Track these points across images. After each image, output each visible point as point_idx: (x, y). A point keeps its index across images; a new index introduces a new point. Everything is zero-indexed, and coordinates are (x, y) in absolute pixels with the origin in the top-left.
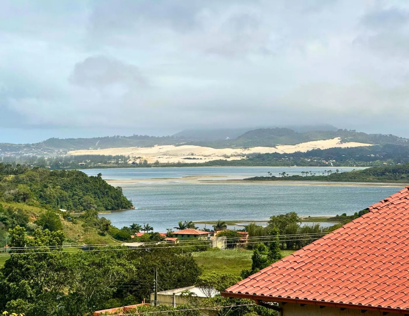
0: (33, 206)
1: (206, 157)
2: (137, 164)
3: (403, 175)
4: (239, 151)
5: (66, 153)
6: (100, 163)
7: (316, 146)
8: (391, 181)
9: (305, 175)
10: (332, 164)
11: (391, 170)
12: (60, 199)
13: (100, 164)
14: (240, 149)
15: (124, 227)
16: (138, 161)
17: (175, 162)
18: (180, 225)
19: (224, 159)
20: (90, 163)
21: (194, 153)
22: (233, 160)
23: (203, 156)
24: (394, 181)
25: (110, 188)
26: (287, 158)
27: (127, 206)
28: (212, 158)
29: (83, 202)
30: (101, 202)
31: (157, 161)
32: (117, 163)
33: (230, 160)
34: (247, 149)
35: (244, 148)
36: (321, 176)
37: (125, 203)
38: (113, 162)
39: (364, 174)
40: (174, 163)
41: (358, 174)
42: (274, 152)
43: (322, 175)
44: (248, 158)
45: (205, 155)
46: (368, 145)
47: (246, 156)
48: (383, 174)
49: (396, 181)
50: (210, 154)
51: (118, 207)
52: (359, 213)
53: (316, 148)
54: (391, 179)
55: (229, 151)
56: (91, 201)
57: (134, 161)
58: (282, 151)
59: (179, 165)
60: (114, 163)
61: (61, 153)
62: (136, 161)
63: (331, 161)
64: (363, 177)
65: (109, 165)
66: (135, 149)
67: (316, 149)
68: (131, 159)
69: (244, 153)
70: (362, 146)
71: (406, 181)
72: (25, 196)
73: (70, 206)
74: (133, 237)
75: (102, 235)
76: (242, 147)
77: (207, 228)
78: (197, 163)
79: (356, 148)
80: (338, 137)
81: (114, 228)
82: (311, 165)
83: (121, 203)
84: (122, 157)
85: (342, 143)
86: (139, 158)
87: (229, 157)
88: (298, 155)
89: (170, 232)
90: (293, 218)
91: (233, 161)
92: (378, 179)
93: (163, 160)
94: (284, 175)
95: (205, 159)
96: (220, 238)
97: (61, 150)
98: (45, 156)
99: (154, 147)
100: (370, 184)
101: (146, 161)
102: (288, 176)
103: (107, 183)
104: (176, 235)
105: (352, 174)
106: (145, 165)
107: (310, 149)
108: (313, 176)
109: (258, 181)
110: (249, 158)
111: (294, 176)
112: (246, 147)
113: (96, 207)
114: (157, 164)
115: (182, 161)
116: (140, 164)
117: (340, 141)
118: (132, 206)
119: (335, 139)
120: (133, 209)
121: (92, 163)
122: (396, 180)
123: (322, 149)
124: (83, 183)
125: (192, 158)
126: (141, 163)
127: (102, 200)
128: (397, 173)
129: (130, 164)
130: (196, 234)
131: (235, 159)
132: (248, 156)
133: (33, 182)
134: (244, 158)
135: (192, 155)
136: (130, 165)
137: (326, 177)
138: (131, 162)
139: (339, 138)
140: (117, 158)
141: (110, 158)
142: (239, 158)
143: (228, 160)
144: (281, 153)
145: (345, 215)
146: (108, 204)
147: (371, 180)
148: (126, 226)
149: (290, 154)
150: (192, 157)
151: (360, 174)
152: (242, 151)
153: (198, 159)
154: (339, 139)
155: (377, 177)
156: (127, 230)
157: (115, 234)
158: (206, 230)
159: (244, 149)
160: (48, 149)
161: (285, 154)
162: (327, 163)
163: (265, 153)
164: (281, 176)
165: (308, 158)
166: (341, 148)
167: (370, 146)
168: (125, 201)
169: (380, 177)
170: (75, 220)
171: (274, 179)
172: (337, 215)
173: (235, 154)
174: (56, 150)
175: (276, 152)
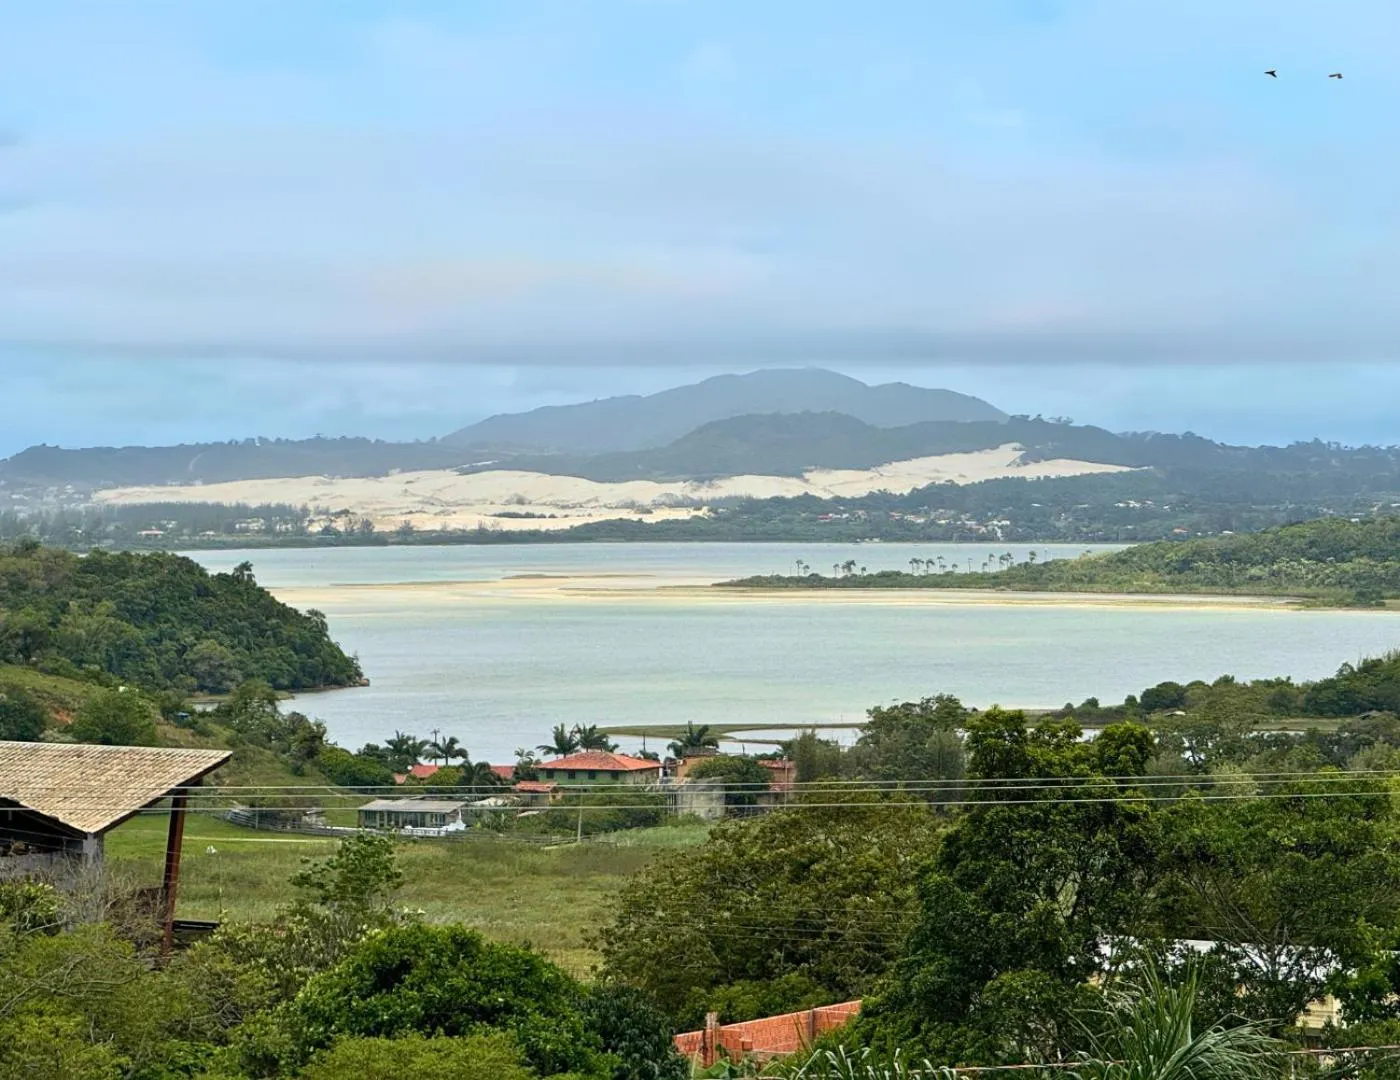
0: (58, 674)
1: (567, 512)
2: (337, 533)
3: (1254, 571)
4: (678, 489)
5: (88, 497)
6: (210, 530)
7: (940, 475)
8: (1214, 589)
9: (920, 571)
10: (999, 534)
11: (1214, 554)
12: (116, 651)
13: (212, 533)
14: (681, 484)
15: (368, 745)
16: (340, 525)
17: (469, 528)
18: (559, 737)
19: (635, 517)
20: (178, 531)
21: (529, 497)
22: (663, 522)
23: (556, 505)
24: (1226, 590)
25: (287, 614)
26: (845, 512)
27: (344, 676)
28: (590, 515)
29: (194, 662)
30: (257, 661)
31: (407, 523)
32: (269, 531)
33: (654, 521)
34: (707, 482)
35: (695, 480)
36: (976, 573)
37: (337, 666)
38: (254, 526)
39: (1123, 568)
40: (464, 531)
41: (1101, 566)
42: (801, 493)
43: (980, 571)
44: (713, 515)
45: (565, 504)
46: (1114, 469)
47: (705, 509)
48: (1185, 565)
49: (1231, 590)
50: (581, 501)
51: (314, 678)
52: (1142, 698)
53: (939, 478)
54: (1214, 584)
55: (644, 491)
56: (223, 659)
57: (327, 524)
58: (825, 490)
59: (482, 537)
60: (258, 532)
61: (70, 499)
62: (334, 525)
63: (995, 522)
64: (1120, 578)
65: (242, 539)
66: (324, 483)
67: (942, 482)
68: (311, 517)
69: (695, 496)
70: (1095, 471)
71: (1265, 590)
72: (29, 640)
73: (153, 675)
74: (400, 779)
75: (298, 772)
76: (687, 477)
77: (650, 750)
78: (543, 529)
79: (1074, 479)
80: (1012, 441)
81: (333, 749)
82: (930, 539)
83: (325, 664)
84: (283, 512)
85: (1025, 464)
86: (346, 512)
87: (649, 512)
88: (879, 501)
89: (526, 763)
90: (949, 714)
91: (667, 522)
92: (1172, 583)
93: (427, 523)
94: (850, 570)
95: (566, 516)
96: (703, 783)
97: (69, 488)
98: (16, 508)
99: (387, 475)
100: (1145, 602)
101: (367, 524)
102: (865, 574)
103: (273, 598)
104: (550, 773)
105: (1082, 565)
106: (366, 536)
107: (922, 484)
108: (948, 574)
109: (766, 591)
110: (716, 513)
111: (884, 575)
112: (702, 477)
113: (240, 679)
114: (407, 536)
115: (489, 523)
116: (350, 533)
117: (1022, 457)
118: (360, 675)
119: (1003, 447)
120: (363, 685)
121: (185, 531)
122: (1232, 586)
123: (961, 482)
124: (192, 599)
125: (523, 513)
126: (353, 530)
127: (258, 654)
128: (1234, 563)
129: (311, 534)
130: (618, 768)
131: (671, 518)
132: (714, 505)
133: (23, 593)
134: (700, 513)
135: (521, 502)
136: (314, 539)
137: (995, 577)
138: (316, 528)
139: (1017, 445)
140: (266, 512)
141: (242, 511)
142: (683, 514)
143: (648, 519)
144: (826, 496)
145: (1093, 703)
146: (281, 670)
147: (1144, 587)
148: (373, 743)
149: (853, 500)
150: (522, 510)
151: (1107, 566)
152: (689, 489)
153: (543, 516)
154: (1015, 449)
155: (1168, 578)
156: (379, 757)
157: (339, 769)
158: (647, 756)
159: (695, 484)
160: (23, 485)
161: (838, 500)
162: (983, 529)
163: (769, 497)
164: (840, 575)
165: (917, 513)
166: (1024, 479)
167: (1121, 472)
168: (335, 657)
169: (1177, 577)
170: (201, 721)
171: (815, 582)
172: (1069, 706)
173: (668, 502)
174: (51, 489)
175: (806, 494)
